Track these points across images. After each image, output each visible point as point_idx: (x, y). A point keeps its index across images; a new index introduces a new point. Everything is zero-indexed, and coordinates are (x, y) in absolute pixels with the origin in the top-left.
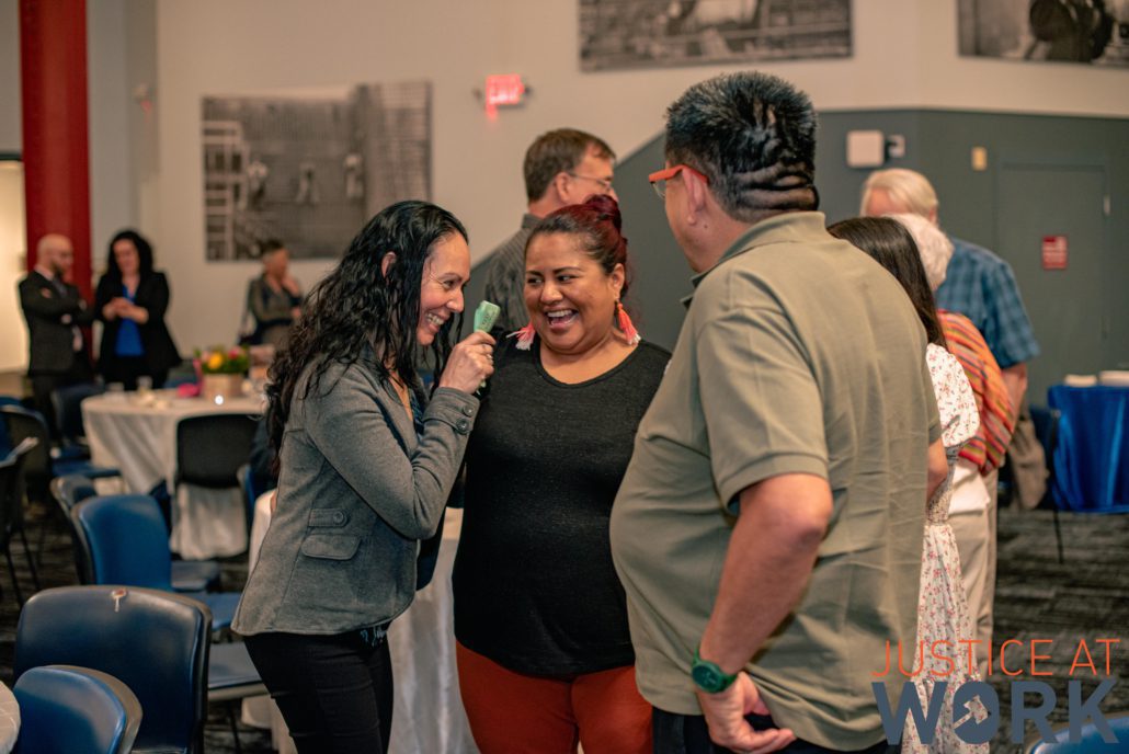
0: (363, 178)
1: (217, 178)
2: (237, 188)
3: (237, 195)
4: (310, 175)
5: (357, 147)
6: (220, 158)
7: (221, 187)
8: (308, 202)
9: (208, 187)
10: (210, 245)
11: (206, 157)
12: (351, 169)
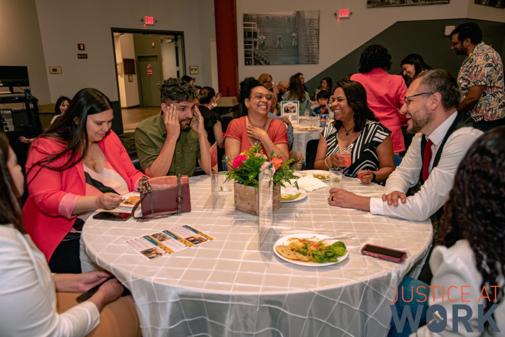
0: (297, 40)
1: (248, 39)
2: (255, 43)
3: (255, 45)
4: (280, 39)
5: (296, 30)
6: (250, 33)
7: (250, 42)
8: (279, 46)
9: (245, 42)
10: (246, 60)
11: (245, 33)
12: (294, 37)
